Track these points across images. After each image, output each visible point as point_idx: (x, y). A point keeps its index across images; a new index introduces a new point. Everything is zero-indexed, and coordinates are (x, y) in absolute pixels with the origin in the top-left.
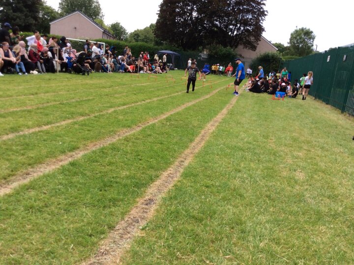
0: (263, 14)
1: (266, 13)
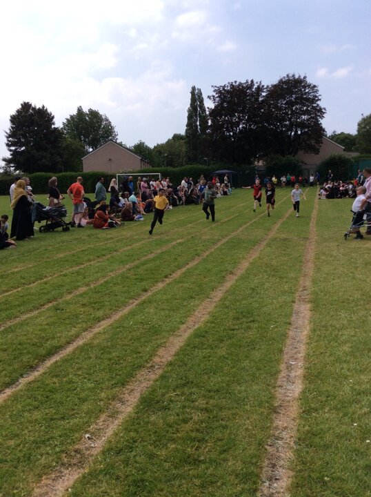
1: (324, 111)
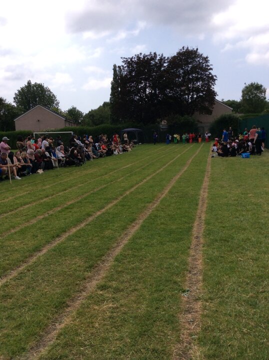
0: (212, 79)
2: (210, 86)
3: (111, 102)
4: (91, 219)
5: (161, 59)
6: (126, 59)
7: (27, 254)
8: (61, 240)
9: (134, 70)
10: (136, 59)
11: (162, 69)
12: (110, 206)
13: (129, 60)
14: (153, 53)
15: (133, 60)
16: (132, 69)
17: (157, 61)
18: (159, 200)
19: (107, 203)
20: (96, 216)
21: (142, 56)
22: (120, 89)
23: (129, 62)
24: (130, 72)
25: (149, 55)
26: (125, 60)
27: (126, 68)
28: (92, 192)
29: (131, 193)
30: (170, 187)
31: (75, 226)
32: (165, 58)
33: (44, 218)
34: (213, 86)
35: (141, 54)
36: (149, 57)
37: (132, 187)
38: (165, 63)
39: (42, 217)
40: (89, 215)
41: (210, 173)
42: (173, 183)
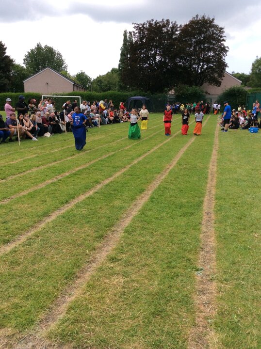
0: (224, 50)
2: (221, 57)
3: (119, 69)
4: (99, 187)
5: (173, 27)
6: (138, 24)
7: (37, 219)
8: (70, 207)
9: (145, 36)
10: (147, 26)
11: (174, 37)
12: (118, 174)
13: (141, 26)
14: (165, 21)
15: (145, 26)
16: (143, 35)
17: (169, 28)
18: (168, 172)
19: (115, 172)
20: (105, 184)
21: (154, 23)
22: (129, 56)
23: (140, 28)
24: (141, 39)
25: (161, 22)
26: (137, 26)
27: (137, 34)
28: (100, 159)
29: (139, 162)
30: (178, 159)
31: (84, 192)
32: (177, 25)
33: (52, 183)
34: (224, 58)
35: (153, 20)
36: (161, 24)
37: (140, 156)
38: (177, 30)
39: (50, 181)
40: (98, 183)
41: (218, 146)
42: (180, 154)
